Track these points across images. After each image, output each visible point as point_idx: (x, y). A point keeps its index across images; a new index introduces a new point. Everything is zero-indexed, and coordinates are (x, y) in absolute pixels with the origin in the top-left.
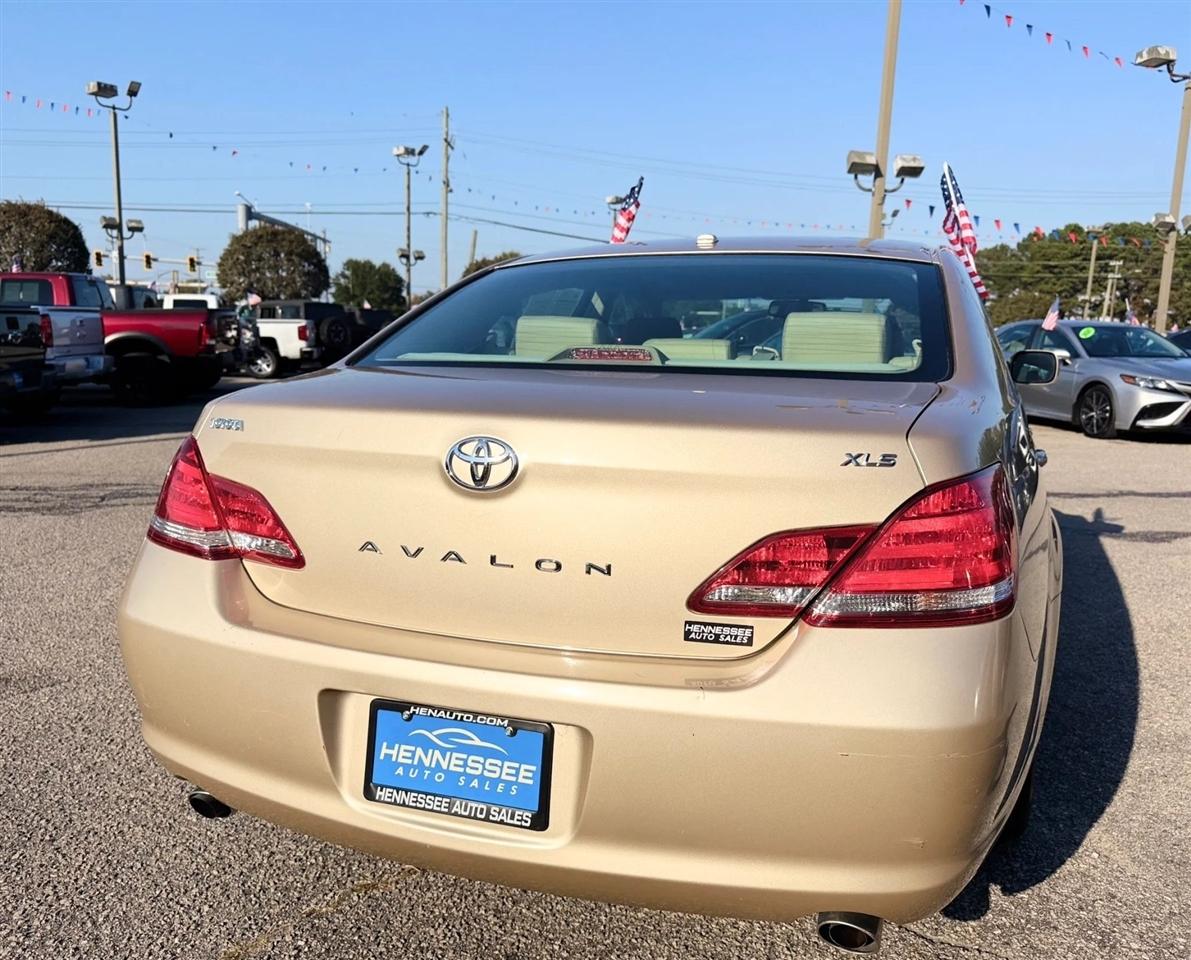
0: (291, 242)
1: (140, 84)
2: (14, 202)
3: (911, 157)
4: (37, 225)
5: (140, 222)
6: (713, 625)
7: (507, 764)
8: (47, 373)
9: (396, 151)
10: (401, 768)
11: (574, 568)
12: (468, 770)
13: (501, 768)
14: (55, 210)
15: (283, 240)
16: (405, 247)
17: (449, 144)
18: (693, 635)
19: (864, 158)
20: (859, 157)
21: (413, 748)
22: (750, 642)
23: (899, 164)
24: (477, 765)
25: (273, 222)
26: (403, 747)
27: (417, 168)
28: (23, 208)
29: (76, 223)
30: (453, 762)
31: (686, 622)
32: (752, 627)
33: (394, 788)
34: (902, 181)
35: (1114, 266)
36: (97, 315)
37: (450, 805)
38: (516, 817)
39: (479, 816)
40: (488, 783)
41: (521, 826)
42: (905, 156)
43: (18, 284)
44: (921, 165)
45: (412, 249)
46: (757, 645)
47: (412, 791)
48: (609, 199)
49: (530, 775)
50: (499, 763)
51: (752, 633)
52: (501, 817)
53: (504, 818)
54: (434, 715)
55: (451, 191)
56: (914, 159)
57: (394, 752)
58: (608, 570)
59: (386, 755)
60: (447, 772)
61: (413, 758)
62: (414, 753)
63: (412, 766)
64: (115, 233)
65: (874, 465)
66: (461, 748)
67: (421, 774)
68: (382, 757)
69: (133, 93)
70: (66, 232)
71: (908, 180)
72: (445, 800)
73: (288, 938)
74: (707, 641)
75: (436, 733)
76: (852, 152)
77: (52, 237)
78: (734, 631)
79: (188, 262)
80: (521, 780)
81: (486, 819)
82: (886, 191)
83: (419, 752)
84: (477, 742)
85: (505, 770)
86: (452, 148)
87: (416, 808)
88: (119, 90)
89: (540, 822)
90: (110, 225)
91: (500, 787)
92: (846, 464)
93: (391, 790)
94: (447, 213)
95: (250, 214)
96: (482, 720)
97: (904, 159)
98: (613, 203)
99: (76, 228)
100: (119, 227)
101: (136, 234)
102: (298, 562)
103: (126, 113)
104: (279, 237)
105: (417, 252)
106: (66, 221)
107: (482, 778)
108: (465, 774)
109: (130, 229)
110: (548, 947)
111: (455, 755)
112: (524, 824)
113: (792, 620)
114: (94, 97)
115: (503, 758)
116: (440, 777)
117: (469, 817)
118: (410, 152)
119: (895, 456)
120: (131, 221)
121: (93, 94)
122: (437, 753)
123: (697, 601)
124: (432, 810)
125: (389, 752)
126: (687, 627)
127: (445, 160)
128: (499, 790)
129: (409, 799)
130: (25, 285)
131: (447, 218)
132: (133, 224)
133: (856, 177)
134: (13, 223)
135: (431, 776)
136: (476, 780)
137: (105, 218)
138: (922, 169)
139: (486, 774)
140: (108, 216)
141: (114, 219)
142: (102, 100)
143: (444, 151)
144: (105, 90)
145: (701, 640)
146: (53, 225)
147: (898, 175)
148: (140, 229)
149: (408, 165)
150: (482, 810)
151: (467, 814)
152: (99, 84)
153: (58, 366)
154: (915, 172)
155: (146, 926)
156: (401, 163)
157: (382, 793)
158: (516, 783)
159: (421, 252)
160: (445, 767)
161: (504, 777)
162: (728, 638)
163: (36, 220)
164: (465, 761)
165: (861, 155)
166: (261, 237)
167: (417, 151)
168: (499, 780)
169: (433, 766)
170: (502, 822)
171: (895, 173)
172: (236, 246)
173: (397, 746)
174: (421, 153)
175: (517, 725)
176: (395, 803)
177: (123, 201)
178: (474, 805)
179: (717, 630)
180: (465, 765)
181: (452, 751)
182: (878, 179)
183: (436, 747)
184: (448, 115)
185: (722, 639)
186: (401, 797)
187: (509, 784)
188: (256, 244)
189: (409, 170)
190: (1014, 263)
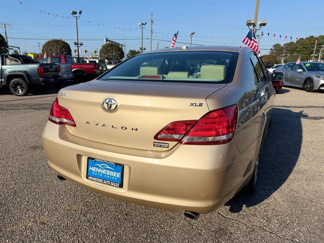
0: (115, 47)
1: (82, 11)
2: (55, 39)
3: (263, 21)
4: (60, 44)
5: (82, 43)
6: (160, 143)
7: (114, 173)
8: (58, 78)
9: (139, 24)
10: (93, 172)
11: (129, 129)
12: (107, 174)
13: (113, 173)
14: (64, 41)
15: (114, 46)
16: (141, 47)
17: (152, 22)
18: (155, 145)
19: (251, 22)
20: (249, 22)
21: (96, 168)
22: (168, 147)
23: (260, 23)
24: (108, 173)
25: (112, 42)
26: (94, 168)
27: (144, 28)
28: (58, 41)
29: (68, 44)
30: (104, 172)
31: (154, 142)
32: (168, 144)
33: (92, 177)
36: (70, 65)
37: (103, 181)
38: (116, 185)
39: (109, 184)
40: (111, 177)
41: (117, 187)
43: (54, 58)
44: (266, 23)
45: (143, 48)
46: (170, 148)
47: (95, 177)
48: (190, 33)
49: (119, 175)
50: (113, 172)
51: (168, 145)
52: (113, 184)
53: (114, 185)
54: (100, 161)
55: (153, 33)
56: (264, 21)
57: (92, 169)
58: (137, 130)
59: (91, 169)
60: (103, 174)
61: (96, 170)
62: (96, 169)
63: (96, 172)
64: (77, 46)
65: (197, 106)
66: (106, 169)
67: (97, 174)
68: (90, 170)
69: (80, 13)
70: (66, 46)
71: (262, 26)
72: (102, 180)
73: (80, 207)
74: (158, 146)
75: (100, 165)
76: (248, 20)
77: (63, 47)
78: (164, 144)
79: (94, 51)
80: (117, 176)
81: (110, 185)
82: (256, 30)
83: (97, 169)
84: (109, 167)
85: (114, 174)
86: (153, 23)
87: (96, 181)
88: (77, 13)
89: (121, 186)
90: (76, 44)
91: (113, 177)
92: (190, 105)
93: (91, 177)
94: (152, 38)
95: (107, 40)
96: (109, 163)
97: (261, 22)
98: (191, 34)
99: (68, 45)
100: (78, 44)
101: (81, 46)
102: (75, 126)
103: (79, 18)
104: (113, 46)
105: (144, 48)
106: (66, 43)
107: (109, 176)
108: (106, 174)
109: (80, 45)
110: (135, 212)
111: (104, 170)
112: (118, 186)
113: (177, 142)
114: (72, 15)
115: (114, 171)
116: (101, 175)
117: (107, 184)
118: (142, 24)
119: (203, 104)
120: (80, 43)
121: (72, 14)
122: (101, 169)
123: (156, 137)
124: (99, 182)
125: (91, 168)
126: (154, 143)
127: (151, 26)
128: (113, 178)
129: (95, 179)
130: (56, 58)
131: (152, 40)
132: (81, 44)
133: (249, 26)
134: (55, 44)
135: (99, 174)
136: (108, 176)
137: (74, 42)
138: (266, 24)
139: (110, 175)
140: (75, 42)
141: (76, 42)
142: (73, 15)
143: (151, 23)
144: (74, 13)
145: (157, 146)
146: (63, 44)
147: (259, 26)
148: (82, 45)
150: (109, 182)
151: (106, 183)
152: (73, 11)
153: (61, 76)
154: (264, 25)
155: (52, 202)
156: (141, 27)
157: (90, 178)
158: (116, 177)
159: (145, 48)
160: (102, 173)
161: (114, 176)
162: (163, 146)
163: (60, 43)
164: (106, 171)
165: (250, 21)
166: (109, 46)
167: (144, 24)
168: (113, 176)
169: (100, 172)
170: (113, 185)
171: (259, 25)
172: (103, 48)
173: (93, 167)
174: (145, 24)
175: (117, 164)
176: (92, 180)
177: (78, 38)
178: (108, 181)
179: (161, 144)
180: (106, 172)
181: (104, 169)
182: (254, 27)
183: (100, 168)
184: (152, 15)
185: (162, 146)
186: (93, 179)
187: (115, 177)
188: (108, 47)
189: (142, 29)
190: (295, 46)
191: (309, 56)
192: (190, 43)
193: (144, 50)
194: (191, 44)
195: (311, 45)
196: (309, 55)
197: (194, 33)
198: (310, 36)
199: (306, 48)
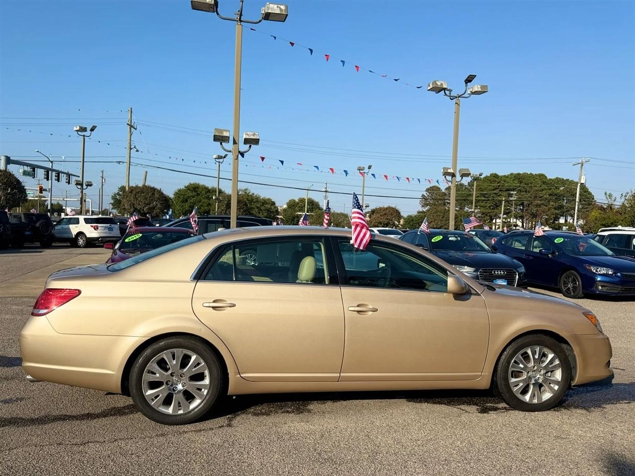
3: (253, 133)
9: (75, 129)
17: (131, 126)
19: (222, 133)
20: (218, 132)
23: (244, 137)
27: (89, 138)
34: (250, 146)
35: (513, 194)
42: (248, 133)
45: (84, 181)
48: (215, 157)
56: (254, 135)
76: (216, 130)
82: (240, 151)
86: (135, 129)
94: (130, 162)
95: (8, 161)
97: (247, 135)
98: (218, 159)
118: (84, 130)
127: (129, 135)
131: (130, 165)
133: (221, 144)
138: (259, 140)
143: (128, 130)
149: (84, 136)
154: (256, 141)
156: (78, 135)
159: (91, 182)
165: (222, 131)
167: (88, 129)
171: (244, 142)
174: (92, 130)
182: (234, 145)
184: (131, 112)
189: (84, 139)
190: (466, 192)
191: (492, 211)
192: (217, 176)
193: (87, 186)
194: (219, 178)
195: (494, 190)
196: (492, 209)
197: (225, 157)
198: (491, 173)
199: (486, 196)
